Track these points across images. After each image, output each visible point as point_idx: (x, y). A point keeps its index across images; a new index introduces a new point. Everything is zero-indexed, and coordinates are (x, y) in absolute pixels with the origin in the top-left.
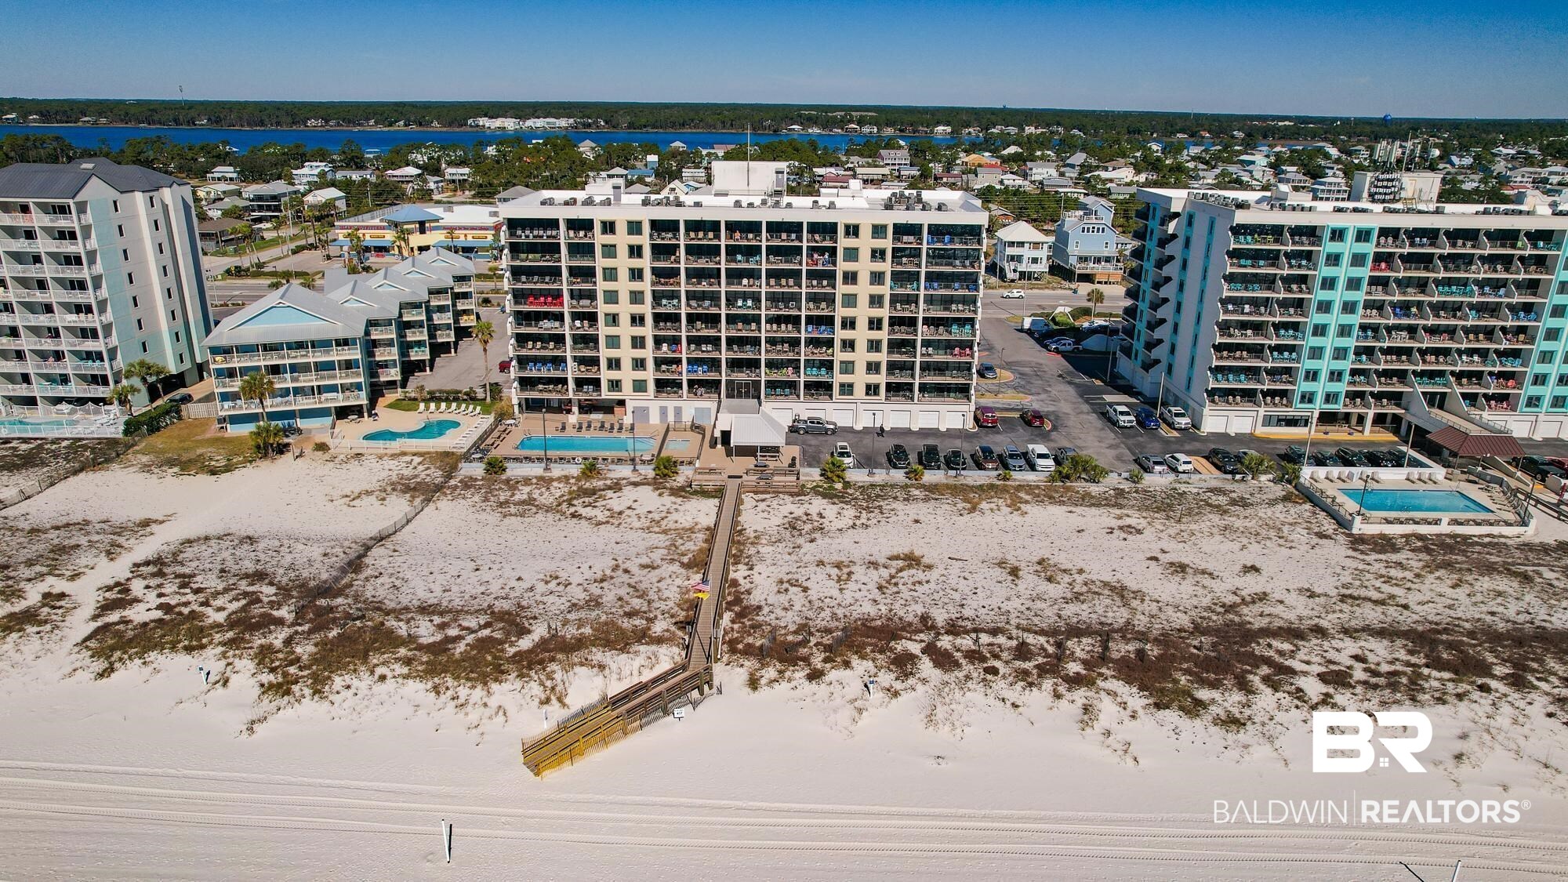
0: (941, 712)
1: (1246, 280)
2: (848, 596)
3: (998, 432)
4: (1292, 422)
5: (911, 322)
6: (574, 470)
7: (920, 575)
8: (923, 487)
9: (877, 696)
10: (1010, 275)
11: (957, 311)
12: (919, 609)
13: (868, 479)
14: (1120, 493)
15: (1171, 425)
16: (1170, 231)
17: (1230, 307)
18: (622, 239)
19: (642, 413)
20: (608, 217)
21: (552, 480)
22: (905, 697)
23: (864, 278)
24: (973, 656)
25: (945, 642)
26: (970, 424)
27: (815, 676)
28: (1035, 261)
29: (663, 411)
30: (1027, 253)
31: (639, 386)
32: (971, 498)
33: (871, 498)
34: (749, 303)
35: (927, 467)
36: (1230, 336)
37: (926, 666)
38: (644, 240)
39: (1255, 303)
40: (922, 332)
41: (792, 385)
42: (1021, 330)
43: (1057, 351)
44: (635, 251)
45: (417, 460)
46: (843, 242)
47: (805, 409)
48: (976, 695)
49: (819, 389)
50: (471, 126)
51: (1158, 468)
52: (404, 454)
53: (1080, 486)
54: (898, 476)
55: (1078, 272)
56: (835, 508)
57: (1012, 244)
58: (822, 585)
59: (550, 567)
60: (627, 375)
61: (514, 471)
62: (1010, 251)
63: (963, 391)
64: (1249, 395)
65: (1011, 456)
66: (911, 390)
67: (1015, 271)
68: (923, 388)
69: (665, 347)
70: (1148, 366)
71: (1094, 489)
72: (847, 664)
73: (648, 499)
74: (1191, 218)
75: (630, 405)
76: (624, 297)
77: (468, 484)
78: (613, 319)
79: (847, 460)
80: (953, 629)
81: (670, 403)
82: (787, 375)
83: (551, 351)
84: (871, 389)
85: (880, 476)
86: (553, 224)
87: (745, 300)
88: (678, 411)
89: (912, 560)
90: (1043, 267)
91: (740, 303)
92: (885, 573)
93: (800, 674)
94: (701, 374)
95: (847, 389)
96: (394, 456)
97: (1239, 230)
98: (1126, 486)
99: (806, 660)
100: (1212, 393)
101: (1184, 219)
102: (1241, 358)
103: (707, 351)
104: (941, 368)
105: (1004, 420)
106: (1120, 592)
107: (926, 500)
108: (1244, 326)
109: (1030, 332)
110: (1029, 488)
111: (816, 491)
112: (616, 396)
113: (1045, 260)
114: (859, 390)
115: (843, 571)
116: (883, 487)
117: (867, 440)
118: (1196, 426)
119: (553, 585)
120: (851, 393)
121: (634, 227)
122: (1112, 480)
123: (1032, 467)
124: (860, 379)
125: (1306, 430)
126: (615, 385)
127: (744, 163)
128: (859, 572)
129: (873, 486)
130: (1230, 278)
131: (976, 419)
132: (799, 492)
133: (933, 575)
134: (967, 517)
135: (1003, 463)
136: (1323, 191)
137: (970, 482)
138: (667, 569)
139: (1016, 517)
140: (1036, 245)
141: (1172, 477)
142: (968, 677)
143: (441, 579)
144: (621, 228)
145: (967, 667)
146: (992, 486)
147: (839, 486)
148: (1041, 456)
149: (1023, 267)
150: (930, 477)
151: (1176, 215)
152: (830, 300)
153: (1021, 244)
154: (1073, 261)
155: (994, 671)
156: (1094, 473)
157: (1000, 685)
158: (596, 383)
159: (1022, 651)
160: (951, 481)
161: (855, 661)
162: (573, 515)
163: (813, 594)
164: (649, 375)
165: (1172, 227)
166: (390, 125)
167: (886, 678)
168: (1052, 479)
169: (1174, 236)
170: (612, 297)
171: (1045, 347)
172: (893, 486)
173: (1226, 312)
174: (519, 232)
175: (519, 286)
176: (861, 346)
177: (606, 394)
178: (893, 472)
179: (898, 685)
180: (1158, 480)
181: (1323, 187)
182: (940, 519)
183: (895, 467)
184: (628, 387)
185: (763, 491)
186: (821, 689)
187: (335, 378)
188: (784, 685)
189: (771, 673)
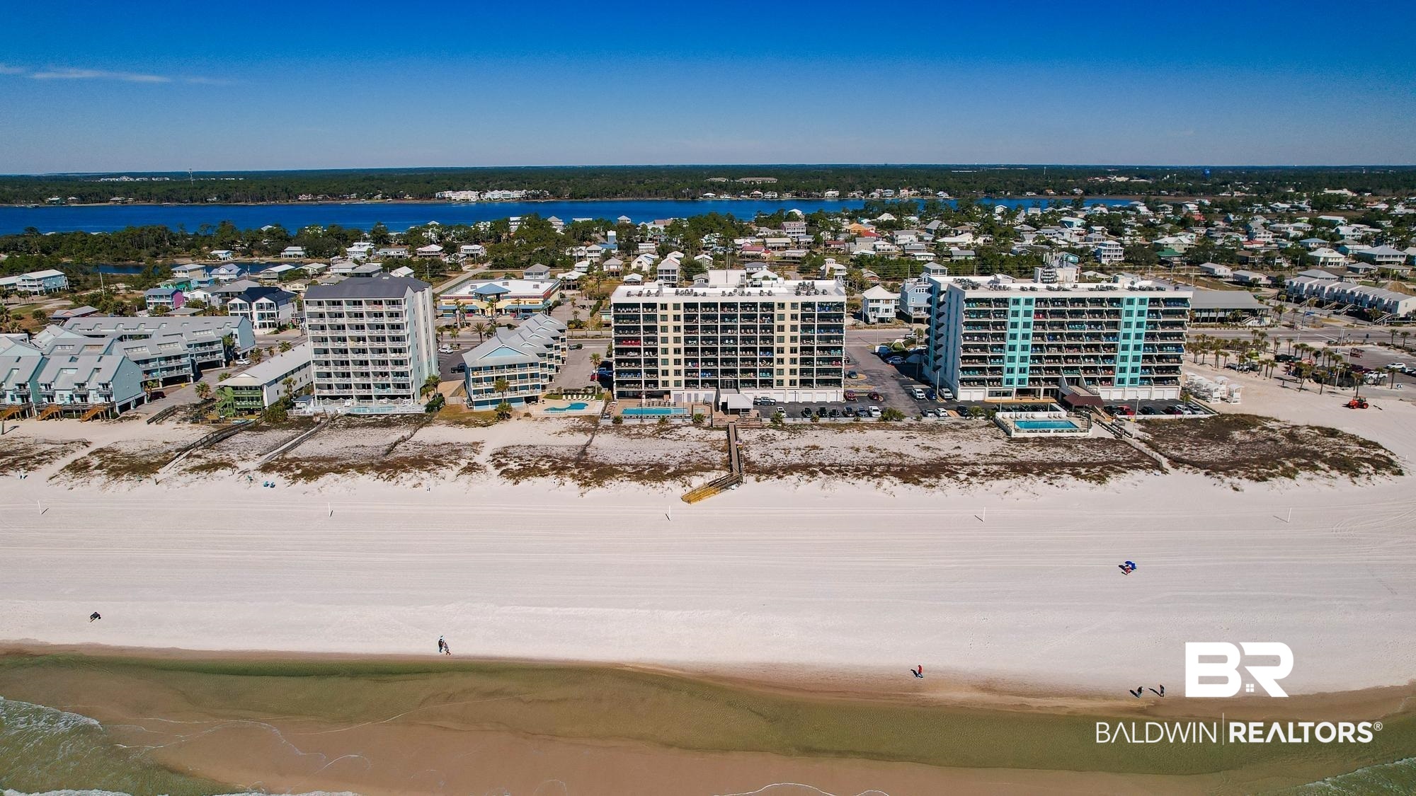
0: (826, 486)
1: (975, 325)
2: (789, 458)
3: (856, 402)
4: (1005, 394)
5: (811, 349)
6: (655, 421)
7: (818, 451)
8: (819, 425)
9: (803, 482)
10: (872, 320)
11: (833, 343)
12: (818, 461)
13: (793, 422)
14: (911, 425)
15: (943, 397)
16: (941, 300)
17: (968, 338)
18: (670, 312)
19: (678, 397)
20: (664, 302)
21: (645, 426)
22: (813, 483)
23: (787, 328)
24: (838, 471)
25: (828, 468)
26: (843, 398)
27: (779, 477)
28: (887, 311)
29: (689, 396)
30: (882, 306)
31: (677, 384)
32: (841, 428)
33: (794, 429)
34: (732, 341)
35: (822, 416)
36: (969, 352)
37: (821, 474)
38: (681, 312)
39: (980, 335)
40: (817, 354)
41: (754, 382)
42: (874, 353)
43: (892, 364)
44: (677, 318)
45: (577, 419)
46: (777, 312)
47: (760, 393)
48: (839, 481)
49: (767, 383)
50: (438, 198)
51: (930, 414)
52: (570, 417)
53: (892, 423)
54: (807, 420)
55: (913, 317)
56: (780, 432)
57: (872, 301)
58: (778, 455)
59: (666, 452)
60: (671, 378)
61: (626, 422)
62: (871, 305)
63: (838, 383)
64: (981, 382)
65: (861, 411)
66: (812, 383)
67: (875, 317)
68: (818, 381)
69: (690, 364)
70: (936, 369)
71: (899, 424)
72: (792, 474)
73: (694, 431)
74: (950, 293)
75: (672, 393)
76: (671, 340)
77: (607, 428)
78: (665, 351)
79: (783, 414)
80: (830, 465)
81: (693, 392)
82: (751, 376)
83: (633, 367)
84: (793, 383)
85: (799, 421)
86: (637, 305)
87: (729, 340)
88: (696, 395)
89: (815, 447)
90: (892, 315)
91: (727, 341)
92: (804, 452)
93: (775, 478)
94: (708, 377)
95: (780, 383)
96: (565, 418)
97: (968, 301)
98: (914, 423)
99: (776, 473)
100: (962, 381)
101: (948, 293)
102: (976, 363)
103: (711, 366)
104: (826, 371)
105: (859, 397)
106: (900, 455)
107: (820, 429)
108: (975, 347)
109: (878, 354)
110: (868, 424)
111: (769, 427)
112: (665, 389)
113: (893, 311)
114: (787, 383)
115: (787, 451)
116: (800, 425)
117: (791, 407)
118: (955, 397)
119: (669, 457)
120: (782, 385)
121: (676, 307)
122: (907, 420)
123: (870, 415)
124: (787, 377)
125: (1011, 398)
126: (665, 383)
127: (724, 272)
128: (793, 451)
129: (796, 425)
130: (967, 324)
131: (845, 396)
132: (763, 428)
133: (824, 452)
134: (838, 435)
135: (857, 414)
136: (1105, 250)
137: (841, 422)
138: (713, 452)
139: (861, 434)
140: (887, 301)
141: (937, 418)
142: (836, 477)
143: (622, 456)
144: (670, 307)
145: (836, 474)
146: (851, 424)
147: (780, 425)
148: (874, 410)
149: (880, 315)
150: (822, 421)
151: (944, 292)
152: (771, 339)
153: (878, 301)
154: (911, 310)
155: (847, 475)
156: (900, 417)
157: (848, 479)
158: (656, 383)
159: (857, 470)
160: (833, 422)
161: (794, 473)
162: (663, 438)
163: (775, 457)
164: (682, 378)
165: (942, 298)
166: (370, 198)
167: (806, 477)
168: (879, 420)
169: (944, 303)
170: (665, 340)
171: (887, 362)
172: (805, 425)
173: (965, 340)
174: (619, 310)
175: (619, 336)
176: (787, 361)
177: (661, 388)
178: (804, 419)
179: (811, 479)
180: (930, 420)
181: (1105, 248)
182: (827, 436)
183: (806, 417)
184: (671, 384)
185: (746, 427)
186: (783, 481)
187: (527, 382)
188: (769, 480)
189: (764, 477)
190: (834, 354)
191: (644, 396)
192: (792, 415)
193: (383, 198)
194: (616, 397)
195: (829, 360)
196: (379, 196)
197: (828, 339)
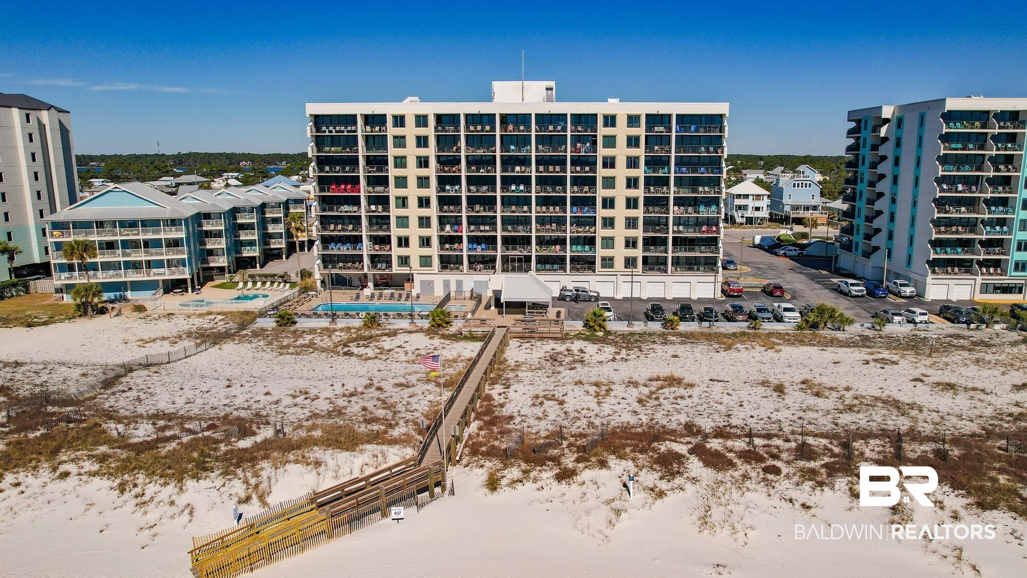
0: (717, 513)
1: (959, 161)
2: (606, 408)
3: (745, 300)
4: (1009, 290)
6: (357, 323)
7: (681, 391)
8: (680, 335)
9: (637, 496)
10: (739, 220)
11: (704, 191)
12: (683, 419)
13: (627, 329)
14: (865, 338)
15: (898, 295)
16: (882, 134)
17: (945, 186)
18: (411, 131)
19: (428, 286)
20: (398, 112)
21: (335, 330)
22: (672, 498)
23: (621, 162)
24: (749, 456)
25: (715, 444)
26: (719, 294)
27: (565, 475)
28: (757, 209)
29: (447, 284)
30: (750, 203)
31: (426, 261)
32: (727, 342)
33: (629, 342)
34: (522, 188)
35: (683, 319)
36: (947, 212)
37: (695, 466)
38: (430, 131)
39: (966, 181)
40: (674, 211)
41: (561, 261)
42: (755, 246)
43: (785, 255)
44: (422, 141)
45: (220, 317)
46: (602, 131)
47: (569, 280)
48: (756, 495)
49: (585, 264)
51: (897, 318)
52: (210, 313)
53: (825, 333)
54: (656, 326)
55: (792, 216)
56: (596, 347)
57: (739, 196)
58: (577, 400)
60: (415, 251)
62: (738, 202)
63: (710, 264)
64: (965, 266)
65: (759, 310)
66: (665, 263)
67: (742, 217)
68: (677, 262)
69: (448, 228)
70: (868, 253)
71: (840, 335)
72: (603, 464)
73: (421, 342)
74: (900, 122)
75: (417, 279)
76: (412, 182)
77: (260, 333)
78: (403, 202)
79: (607, 314)
80: (720, 433)
81: (452, 277)
82: (555, 251)
83: (349, 231)
84: (630, 263)
85: (639, 327)
86: (351, 120)
87: (516, 184)
88: (459, 284)
89: (673, 381)
90: (765, 214)
91: (513, 187)
92: (646, 391)
93: (547, 475)
94: (479, 251)
95: (608, 262)
96: (201, 315)
97: (951, 117)
98: (870, 333)
99: (556, 460)
100: (933, 264)
101: (894, 123)
102: (957, 232)
103: (485, 230)
104: (690, 243)
105: (748, 293)
107: (682, 343)
108: (959, 202)
109: (759, 247)
110: (778, 335)
111: (578, 336)
112: (405, 270)
113: (765, 208)
114: (619, 264)
115: (603, 390)
116: (641, 335)
117: (627, 305)
118: (920, 295)
120: (612, 266)
121: (421, 120)
122: (855, 329)
123: (779, 319)
124: (620, 253)
125: (1021, 296)
126: (404, 261)
127: (519, 83)
128: (618, 390)
129: (632, 334)
130: (944, 160)
131: (723, 291)
132: (564, 337)
133: (696, 392)
134: (723, 354)
135: (752, 317)
137: (722, 330)
138: (421, 387)
139: (771, 353)
140: (758, 197)
141: (911, 326)
142: (745, 477)
143: (188, 393)
144: (410, 121)
145: (743, 467)
146: (744, 334)
147: (600, 334)
148: (786, 310)
149: (749, 214)
150: (683, 327)
151: (886, 121)
152: (592, 182)
153: (746, 196)
154: (787, 208)
155: (776, 471)
156: (841, 322)
157: (784, 485)
158: (388, 260)
159: (804, 452)
160: (706, 331)
161: (612, 460)
162: (346, 354)
163: (570, 406)
164: (434, 251)
165: (883, 131)
167: (649, 478)
168: (800, 328)
169: (885, 140)
170: (401, 182)
171: (776, 254)
172: (650, 335)
173: (942, 191)
174: (324, 128)
175: (323, 174)
176: (620, 223)
177: (396, 269)
178: (650, 324)
179: (663, 485)
180: (898, 328)
182: (698, 355)
183: (652, 320)
184: (415, 262)
185: (527, 336)
186: (571, 490)
187: (162, 254)
188: (529, 486)
189: (514, 473)
190: (704, 212)
191: (371, 284)
192: (629, 318)
194: (319, 284)
195: (698, 223)
197: (695, 183)
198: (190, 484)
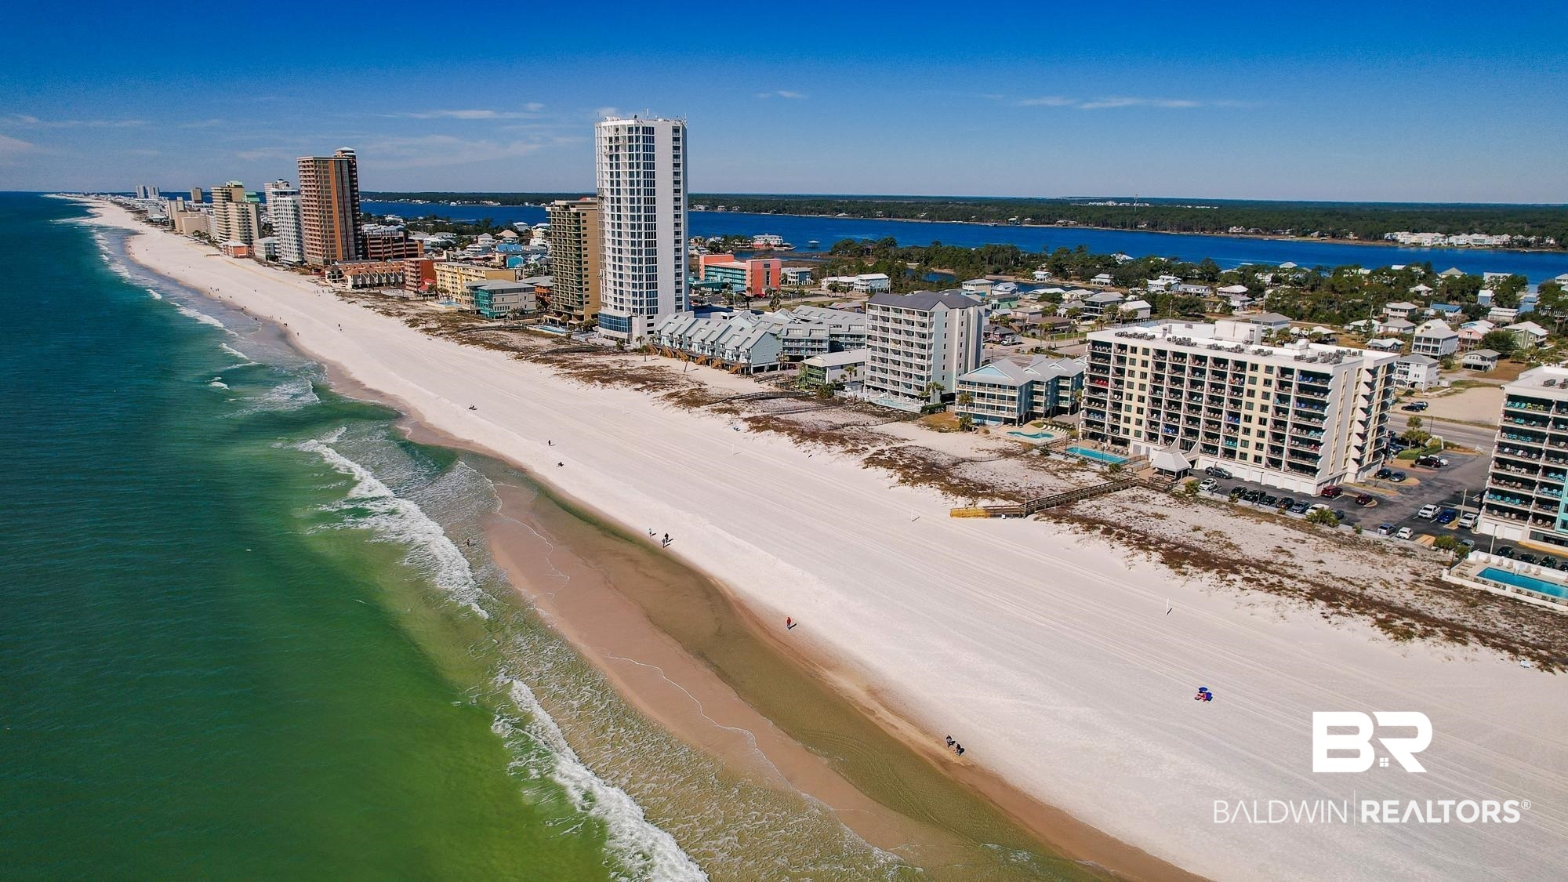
3: (1329, 500)
5: (1284, 424)
6: (1077, 462)
11: (1313, 422)
13: (1208, 496)
14: (1339, 534)
18: (1140, 357)
19: (1138, 447)
20: (1135, 345)
21: (1063, 463)
23: (1259, 395)
26: (1317, 492)
29: (1148, 449)
31: (1138, 434)
33: (1193, 502)
34: (1200, 399)
35: (1248, 499)
38: (1150, 358)
40: (1290, 431)
41: (1216, 449)
44: (1145, 364)
45: (1018, 444)
46: (1249, 373)
47: (1221, 463)
49: (1230, 454)
50: (1387, 240)
52: (1016, 441)
53: (1320, 526)
54: (1225, 498)
56: (1171, 500)
60: (1132, 427)
61: (1053, 456)
63: (1314, 472)
64: (1522, 516)
65: (1299, 505)
66: (1282, 465)
68: (1292, 465)
69: (1153, 416)
71: (1328, 530)
75: (1132, 443)
76: (1136, 386)
77: (1029, 457)
78: (1130, 397)
81: (1152, 446)
82: (1213, 442)
83: (1101, 408)
84: (1258, 459)
85: (1216, 497)
86: (1110, 345)
87: (1198, 398)
91: (1195, 398)
94: (1169, 433)
95: (1244, 456)
100: (1490, 508)
102: (1516, 487)
103: (1173, 422)
104: (1299, 454)
105: (1345, 496)
107: (1220, 509)
108: (1518, 465)
110: (1287, 518)
112: (1127, 436)
114: (1250, 458)
120: (1245, 459)
121: (1146, 352)
122: (1344, 529)
124: (1252, 452)
126: (1127, 431)
127: (1232, 324)
134: (1225, 517)
135: (1290, 507)
143: (978, 474)
144: (1140, 351)
147: (1188, 495)
148: (1313, 508)
150: (1242, 503)
152: (1239, 404)
156: (1335, 523)
158: (1118, 429)
164: (1143, 428)
166: (1305, 235)
168: (1305, 519)
170: (1131, 385)
172: (1215, 502)
174: (1096, 347)
175: (1093, 374)
176: (1254, 433)
177: (1121, 435)
182: (1209, 514)
183: (1229, 495)
184: (1132, 433)
187: (1005, 404)
190: (1312, 436)
191: (1109, 441)
192: (1219, 490)
193: (1319, 236)
194: (1080, 435)
195: (1309, 442)
196: (1317, 233)
197: (1306, 416)
198: (959, 497)
